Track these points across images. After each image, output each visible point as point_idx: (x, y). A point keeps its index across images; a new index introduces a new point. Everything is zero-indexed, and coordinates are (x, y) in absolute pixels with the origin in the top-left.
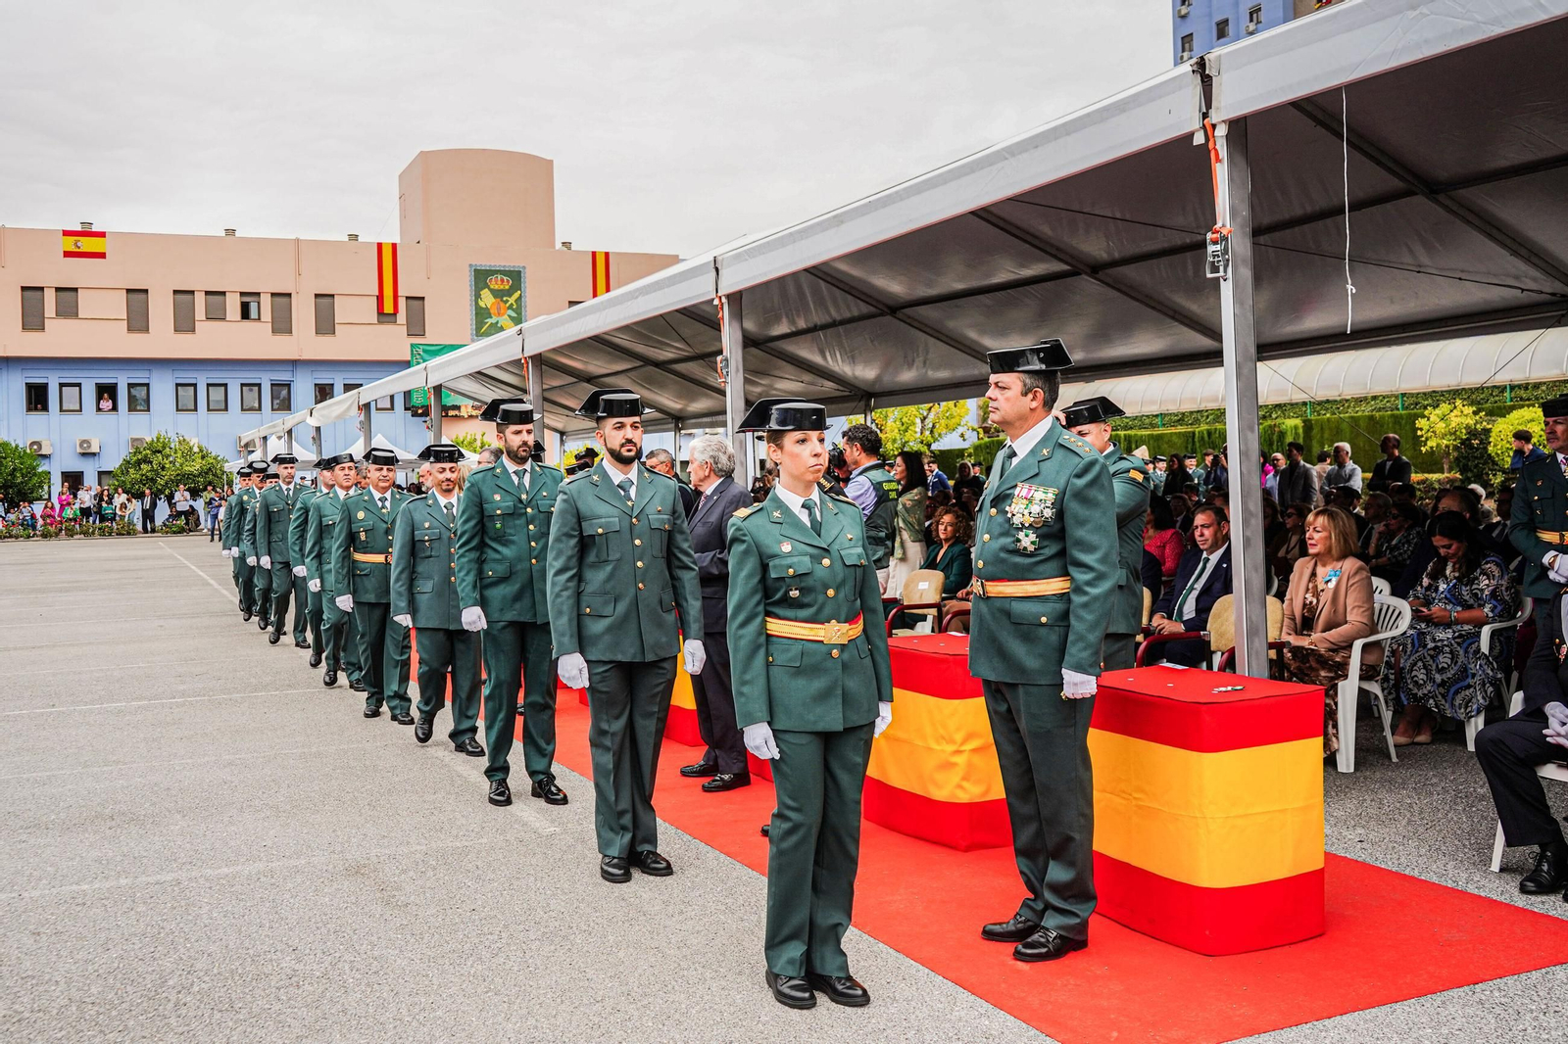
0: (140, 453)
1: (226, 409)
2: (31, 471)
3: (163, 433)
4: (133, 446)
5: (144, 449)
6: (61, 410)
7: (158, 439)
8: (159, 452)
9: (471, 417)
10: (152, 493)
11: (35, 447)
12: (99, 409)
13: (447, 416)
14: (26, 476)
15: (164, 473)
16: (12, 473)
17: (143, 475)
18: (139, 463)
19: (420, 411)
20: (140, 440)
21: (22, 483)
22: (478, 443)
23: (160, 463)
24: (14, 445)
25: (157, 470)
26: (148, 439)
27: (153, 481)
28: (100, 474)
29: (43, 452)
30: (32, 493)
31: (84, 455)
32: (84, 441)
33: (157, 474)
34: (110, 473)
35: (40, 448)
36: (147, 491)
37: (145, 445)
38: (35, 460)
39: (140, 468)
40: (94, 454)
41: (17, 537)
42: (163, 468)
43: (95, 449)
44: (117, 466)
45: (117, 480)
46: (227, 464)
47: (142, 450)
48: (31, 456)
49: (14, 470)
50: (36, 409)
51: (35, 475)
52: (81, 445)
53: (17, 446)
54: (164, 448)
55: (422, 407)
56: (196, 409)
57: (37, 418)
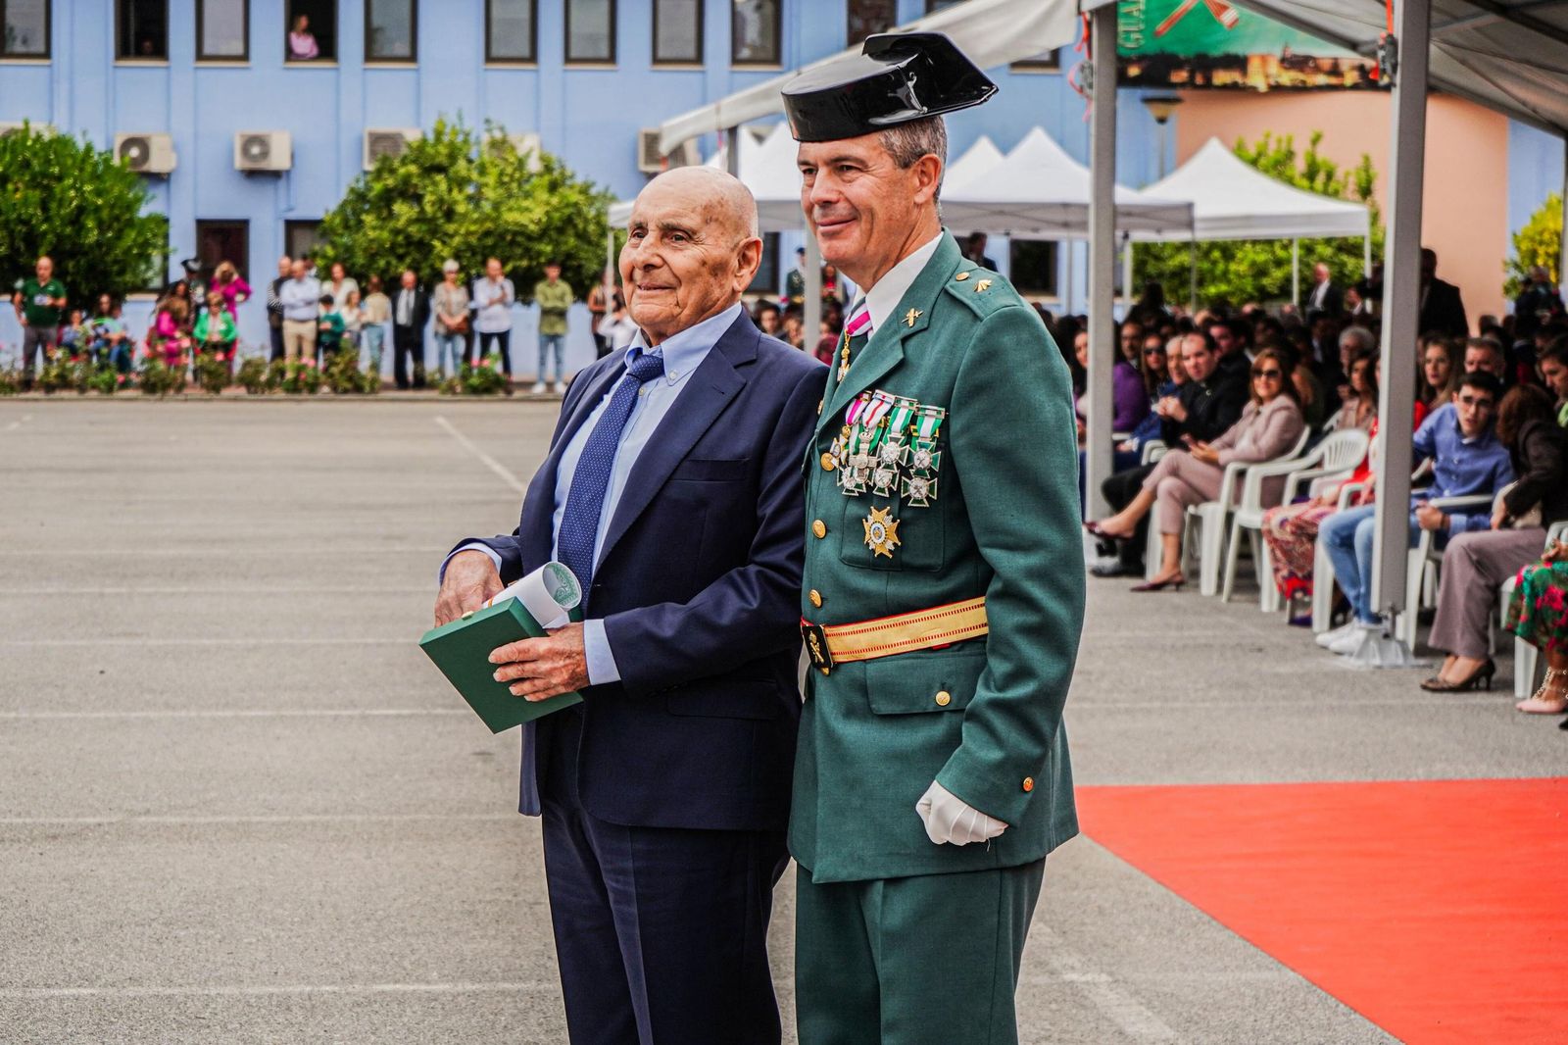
0: (392, 171)
1: (612, 58)
2: (121, 217)
3: (451, 119)
4: (373, 153)
5: (404, 161)
6: (200, 56)
7: (439, 135)
8: (441, 169)
9: (1277, 89)
10: (418, 282)
11: (134, 152)
12: (290, 54)
13: (1208, 85)
14: (110, 227)
15: (451, 228)
16: (76, 219)
17: (396, 232)
18: (388, 198)
19: (1134, 71)
20: (393, 139)
21: (99, 244)
22: (1299, 165)
23: (441, 201)
24: (81, 145)
25: (433, 219)
26: (412, 136)
27: (424, 247)
28: (292, 226)
29: (155, 165)
30: (122, 272)
31: (252, 174)
32: (250, 141)
33: (434, 232)
34: (312, 224)
35: (145, 155)
36: (409, 277)
37: (404, 151)
38: (130, 186)
39: (391, 215)
40: (276, 175)
41: (82, 387)
42: (450, 215)
43: (278, 160)
44: (333, 206)
45: (334, 245)
46: (614, 208)
47: (396, 163)
48: (120, 174)
49: (81, 210)
50: (140, 53)
51: (130, 223)
52: (245, 151)
53: (89, 149)
54: (453, 157)
55: (1140, 59)
56: (533, 58)
57: (142, 71)
